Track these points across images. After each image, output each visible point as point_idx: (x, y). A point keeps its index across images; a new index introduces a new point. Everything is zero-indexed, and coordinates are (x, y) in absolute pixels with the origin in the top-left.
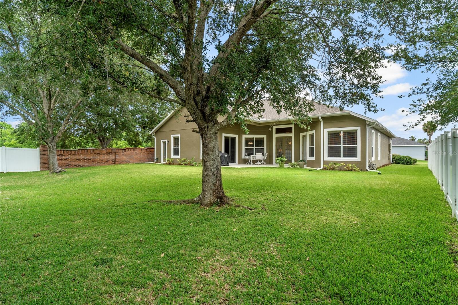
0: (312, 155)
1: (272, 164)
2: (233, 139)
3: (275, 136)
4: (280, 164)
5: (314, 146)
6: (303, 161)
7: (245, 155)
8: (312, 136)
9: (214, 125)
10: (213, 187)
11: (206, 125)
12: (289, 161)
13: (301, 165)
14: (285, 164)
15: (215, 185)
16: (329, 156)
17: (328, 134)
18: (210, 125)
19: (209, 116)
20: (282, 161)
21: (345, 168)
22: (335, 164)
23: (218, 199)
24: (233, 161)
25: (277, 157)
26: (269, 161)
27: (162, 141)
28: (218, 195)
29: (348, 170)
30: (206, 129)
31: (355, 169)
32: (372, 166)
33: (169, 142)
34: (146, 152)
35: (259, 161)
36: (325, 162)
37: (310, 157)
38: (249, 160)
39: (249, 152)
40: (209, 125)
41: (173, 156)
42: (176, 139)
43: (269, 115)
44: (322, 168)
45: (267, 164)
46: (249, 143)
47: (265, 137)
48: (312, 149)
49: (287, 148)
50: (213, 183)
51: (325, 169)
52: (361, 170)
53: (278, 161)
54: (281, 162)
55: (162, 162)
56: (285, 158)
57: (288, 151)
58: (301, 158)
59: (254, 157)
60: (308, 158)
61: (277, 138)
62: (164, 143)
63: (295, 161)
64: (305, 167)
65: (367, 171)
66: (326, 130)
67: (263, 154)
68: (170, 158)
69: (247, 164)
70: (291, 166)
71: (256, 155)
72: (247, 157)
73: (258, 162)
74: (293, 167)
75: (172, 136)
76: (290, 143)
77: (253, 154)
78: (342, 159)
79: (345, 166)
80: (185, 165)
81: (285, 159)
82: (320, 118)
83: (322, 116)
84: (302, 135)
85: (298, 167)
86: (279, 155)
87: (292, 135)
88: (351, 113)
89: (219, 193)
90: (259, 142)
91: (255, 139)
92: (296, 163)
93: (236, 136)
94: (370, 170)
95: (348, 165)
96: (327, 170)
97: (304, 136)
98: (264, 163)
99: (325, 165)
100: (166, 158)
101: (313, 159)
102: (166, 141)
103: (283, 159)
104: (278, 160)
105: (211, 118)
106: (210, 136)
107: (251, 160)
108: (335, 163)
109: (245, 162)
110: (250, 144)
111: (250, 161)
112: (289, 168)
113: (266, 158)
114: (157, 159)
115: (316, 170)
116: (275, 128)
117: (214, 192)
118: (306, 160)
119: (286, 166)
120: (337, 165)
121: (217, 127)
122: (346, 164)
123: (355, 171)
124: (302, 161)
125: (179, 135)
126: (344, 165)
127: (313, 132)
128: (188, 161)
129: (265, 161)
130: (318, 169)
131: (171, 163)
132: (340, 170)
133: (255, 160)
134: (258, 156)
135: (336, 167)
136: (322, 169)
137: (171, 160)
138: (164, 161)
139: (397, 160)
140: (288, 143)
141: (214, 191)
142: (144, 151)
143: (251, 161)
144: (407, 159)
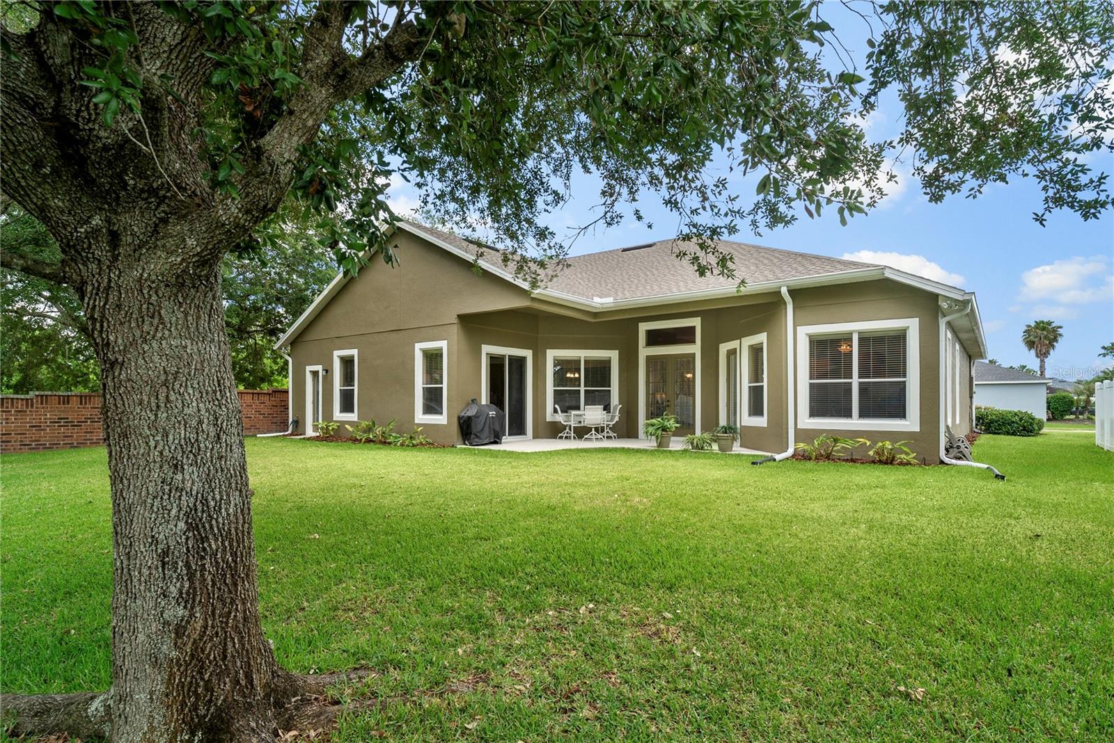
0: (756, 410)
1: (637, 437)
2: (519, 363)
3: (644, 352)
4: (657, 437)
5: (765, 384)
6: (730, 429)
7: (555, 411)
8: (756, 351)
9: (165, 221)
10: (167, 649)
11: (96, 221)
12: (686, 427)
13: (723, 442)
14: (672, 438)
15: (180, 631)
16: (814, 413)
17: (810, 342)
18: (134, 223)
19: (118, 157)
20: (664, 429)
21: (871, 453)
22: (836, 441)
23: (193, 734)
24: (518, 428)
25: (651, 415)
26: (627, 428)
27: (309, 368)
28: (195, 708)
29: (881, 462)
30: (101, 250)
31: (903, 456)
32: (958, 447)
33: (327, 371)
34: (267, 403)
35: (597, 430)
36: (802, 435)
37: (750, 415)
38: (565, 426)
39: (567, 401)
40: (126, 219)
41: (338, 415)
42: (347, 363)
43: (624, 289)
44: (790, 451)
45: (620, 437)
46: (568, 375)
47: (613, 355)
48: (756, 393)
49: (682, 389)
50: (166, 623)
51: (800, 457)
52: (924, 462)
53: (651, 429)
54: (659, 432)
55: (310, 432)
56: (672, 421)
57: (682, 398)
58: (723, 422)
59: (581, 415)
60: (746, 420)
61: (649, 359)
62: (315, 374)
63: (704, 429)
64: (737, 449)
65: (942, 462)
66: (804, 332)
67: (607, 408)
68: (331, 420)
69: (561, 437)
70: (692, 444)
71: (587, 412)
72: (560, 418)
73: (593, 432)
74: (699, 447)
75: (337, 353)
76: (689, 376)
77: (578, 408)
78: (855, 423)
79: (870, 447)
80: (369, 441)
81: (672, 424)
82: (784, 290)
83: (791, 284)
84: (724, 348)
85: (715, 447)
86: (656, 410)
87: (695, 349)
88: (888, 274)
89: (209, 688)
90: (598, 373)
91: (585, 361)
92: (706, 435)
93: (528, 354)
94: (954, 461)
95: (880, 444)
96: (810, 459)
97: (732, 353)
98: (611, 434)
99: (802, 445)
100: (320, 421)
101: (761, 422)
102: (319, 368)
103: (666, 423)
104: (653, 425)
105: (140, 175)
106: (132, 302)
107: (570, 426)
108: (836, 436)
109: (555, 431)
110: (570, 378)
111: (567, 430)
112: (685, 451)
113: (617, 419)
114: (296, 423)
115: (775, 460)
116: (644, 327)
117: (169, 682)
118: (738, 425)
119: (677, 444)
120: (840, 445)
121: (191, 242)
122: (874, 443)
123: (901, 464)
124: (726, 430)
125: (354, 352)
126: (868, 443)
127: (762, 338)
128: (378, 430)
129: (613, 429)
130: (778, 457)
131: (332, 436)
132: (853, 461)
133: (582, 425)
134: (593, 415)
135: (838, 451)
136: (793, 456)
137: (333, 426)
138: (315, 428)
139: (992, 422)
140: (683, 377)
141: (172, 675)
142: (262, 398)
143: (570, 430)
144: (1021, 419)
